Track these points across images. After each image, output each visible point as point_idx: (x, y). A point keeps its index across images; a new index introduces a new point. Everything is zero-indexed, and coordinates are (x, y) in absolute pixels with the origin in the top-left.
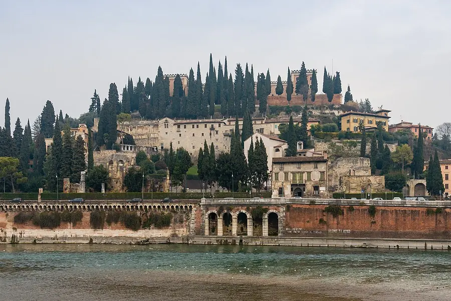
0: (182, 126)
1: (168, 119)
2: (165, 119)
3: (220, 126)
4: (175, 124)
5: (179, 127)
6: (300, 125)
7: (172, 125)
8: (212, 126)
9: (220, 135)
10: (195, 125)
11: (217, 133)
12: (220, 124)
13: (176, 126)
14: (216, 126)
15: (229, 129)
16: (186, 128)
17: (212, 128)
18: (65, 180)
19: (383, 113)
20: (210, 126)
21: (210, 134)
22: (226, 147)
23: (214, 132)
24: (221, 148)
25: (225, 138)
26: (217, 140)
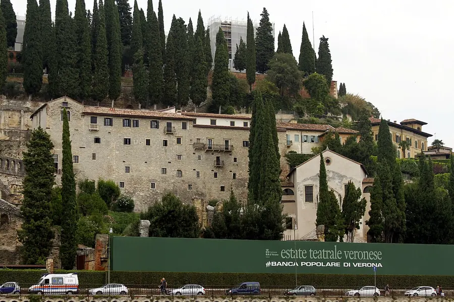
0: (100, 120)
1: (69, 100)
2: (62, 100)
3: (184, 127)
4: (85, 114)
5: (94, 121)
6: (358, 140)
7: (79, 114)
8: (169, 125)
9: (187, 147)
10: (132, 119)
11: (179, 141)
12: (184, 121)
13: (89, 118)
14: (177, 126)
15: (204, 136)
16: (111, 124)
17: (169, 131)
18: (101, 239)
19: (416, 127)
20: (163, 125)
21: (165, 143)
22: (198, 173)
23: (172, 140)
24: (189, 175)
25: (197, 154)
26: (179, 157)
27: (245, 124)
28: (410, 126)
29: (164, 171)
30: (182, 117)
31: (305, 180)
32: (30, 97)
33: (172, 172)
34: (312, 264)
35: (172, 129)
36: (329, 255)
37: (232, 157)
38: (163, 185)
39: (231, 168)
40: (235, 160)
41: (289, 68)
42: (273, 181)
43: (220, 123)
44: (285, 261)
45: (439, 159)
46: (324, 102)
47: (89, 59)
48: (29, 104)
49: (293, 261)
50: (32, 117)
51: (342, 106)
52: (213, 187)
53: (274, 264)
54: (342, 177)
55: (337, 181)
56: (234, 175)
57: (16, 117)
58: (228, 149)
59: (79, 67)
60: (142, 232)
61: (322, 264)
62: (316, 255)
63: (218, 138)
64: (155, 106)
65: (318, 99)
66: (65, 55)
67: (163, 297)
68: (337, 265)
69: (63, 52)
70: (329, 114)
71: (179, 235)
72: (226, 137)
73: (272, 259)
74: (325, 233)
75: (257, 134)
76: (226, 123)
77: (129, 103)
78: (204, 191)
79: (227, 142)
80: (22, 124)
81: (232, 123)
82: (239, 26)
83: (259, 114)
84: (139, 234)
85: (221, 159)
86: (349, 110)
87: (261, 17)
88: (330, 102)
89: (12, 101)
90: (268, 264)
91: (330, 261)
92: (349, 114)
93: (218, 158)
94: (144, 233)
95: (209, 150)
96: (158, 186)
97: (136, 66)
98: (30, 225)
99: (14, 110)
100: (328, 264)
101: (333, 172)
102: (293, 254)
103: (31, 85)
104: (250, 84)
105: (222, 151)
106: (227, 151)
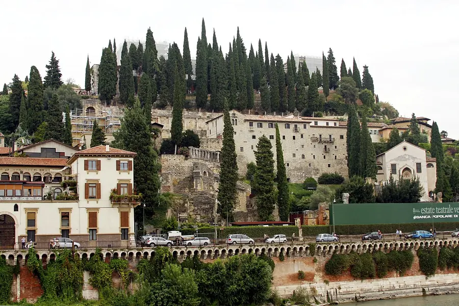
0: (255, 124)
1: (236, 112)
2: (232, 112)
3: (305, 127)
4: (246, 120)
5: (251, 125)
6: (410, 133)
7: (243, 121)
8: (296, 126)
9: (307, 140)
10: (274, 123)
11: (302, 136)
12: (305, 124)
13: (248, 123)
14: (300, 126)
15: (317, 132)
16: (261, 127)
17: (296, 130)
18: (323, 206)
19: (425, 122)
20: (292, 126)
21: (294, 138)
22: (314, 156)
23: (298, 136)
24: (309, 157)
25: (313, 144)
26: (303, 146)
27: (335, 124)
28: (421, 121)
29: (294, 155)
30: (303, 121)
31: (391, 161)
32: (200, 109)
33: (299, 156)
34: (437, 217)
35: (298, 129)
36: (447, 210)
37: (334, 146)
38: (294, 164)
39: (334, 152)
40: (336, 147)
41: (351, 86)
42: (373, 162)
43: (320, 123)
44: (424, 215)
45: (448, 143)
46: (372, 107)
47: (235, 84)
48: (200, 114)
49: (428, 215)
50: (207, 123)
51: (382, 109)
52: (324, 165)
53: (418, 217)
54: (414, 158)
55: (411, 161)
56: (336, 156)
57: (193, 122)
58: (331, 140)
59: (229, 89)
60: (345, 200)
61: (443, 216)
62: (439, 211)
63: (325, 134)
64: (275, 113)
65: (368, 106)
66: (220, 82)
67: (379, 241)
68: (450, 216)
69: (219, 80)
70: (375, 115)
71: (364, 202)
72: (330, 133)
73: (417, 214)
74: (442, 197)
75: (353, 132)
76: (323, 124)
77: (257, 111)
78: (318, 167)
79: (330, 136)
80: (197, 126)
81: (327, 124)
82: (315, 59)
83: (354, 119)
84: (343, 202)
85: (327, 147)
86: (386, 112)
87: (329, 54)
88: (375, 108)
89: (190, 112)
90: (415, 218)
91: (447, 214)
92: (386, 115)
93: (325, 146)
94: (346, 201)
95: (320, 142)
96: (291, 165)
97: (263, 88)
98: (263, 197)
99: (192, 118)
100: (446, 216)
101: (409, 155)
102: (428, 211)
103: (201, 102)
104: (326, 97)
105: (328, 142)
106: (331, 142)
